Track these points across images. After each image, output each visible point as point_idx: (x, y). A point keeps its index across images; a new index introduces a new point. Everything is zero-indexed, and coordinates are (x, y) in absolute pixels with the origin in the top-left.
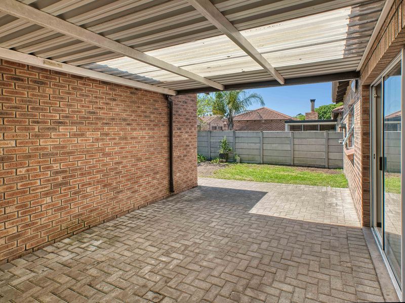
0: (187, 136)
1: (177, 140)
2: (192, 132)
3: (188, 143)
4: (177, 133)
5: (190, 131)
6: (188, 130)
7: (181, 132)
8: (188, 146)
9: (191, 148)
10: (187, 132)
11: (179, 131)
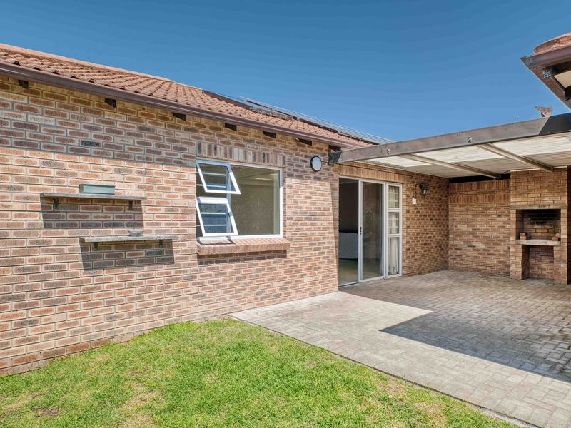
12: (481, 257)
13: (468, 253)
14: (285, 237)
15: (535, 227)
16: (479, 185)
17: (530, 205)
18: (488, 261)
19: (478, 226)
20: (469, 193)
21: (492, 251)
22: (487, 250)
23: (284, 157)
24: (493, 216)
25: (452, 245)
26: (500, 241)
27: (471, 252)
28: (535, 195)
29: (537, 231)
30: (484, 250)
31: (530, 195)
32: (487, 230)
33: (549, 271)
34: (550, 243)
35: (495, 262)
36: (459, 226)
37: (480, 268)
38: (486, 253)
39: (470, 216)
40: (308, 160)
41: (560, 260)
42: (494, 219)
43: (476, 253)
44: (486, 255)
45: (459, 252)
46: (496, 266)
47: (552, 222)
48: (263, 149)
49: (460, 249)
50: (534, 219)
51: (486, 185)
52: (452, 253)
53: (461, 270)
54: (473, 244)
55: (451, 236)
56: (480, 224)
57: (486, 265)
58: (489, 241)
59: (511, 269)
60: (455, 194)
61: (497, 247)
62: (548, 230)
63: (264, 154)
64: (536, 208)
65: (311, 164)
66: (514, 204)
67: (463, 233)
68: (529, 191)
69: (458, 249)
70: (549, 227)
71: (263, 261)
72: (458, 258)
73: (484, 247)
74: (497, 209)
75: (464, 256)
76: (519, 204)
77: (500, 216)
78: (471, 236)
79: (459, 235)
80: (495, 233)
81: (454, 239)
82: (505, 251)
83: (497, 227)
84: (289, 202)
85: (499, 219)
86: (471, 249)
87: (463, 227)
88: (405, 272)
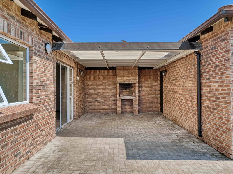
0: (216, 86)
1: (207, 90)
2: (222, 82)
3: (217, 95)
4: (207, 82)
5: (220, 80)
6: (217, 79)
7: (210, 82)
8: (218, 98)
9: (221, 102)
10: (216, 82)
11: (208, 81)
12: (101, 105)
13: (95, 104)
14: (32, 103)
15: (123, 91)
16: (100, 71)
17: (125, 82)
18: (104, 107)
19: (100, 91)
20: (95, 75)
21: (106, 102)
22: (104, 102)
23: (32, 38)
24: (106, 86)
25: (87, 101)
26: (109, 97)
27: (96, 104)
28: (127, 77)
29: (124, 92)
30: (102, 102)
31: (124, 77)
32: (104, 93)
33: (129, 109)
34: (132, 98)
35: (107, 107)
36: (91, 91)
37: (101, 110)
38: (103, 103)
39: (96, 86)
40: (44, 44)
41: (136, 104)
42: (106, 88)
43: (99, 104)
44: (103, 104)
45: (90, 104)
46: (107, 109)
47: (130, 89)
48: (21, 28)
49: (91, 102)
50: (123, 88)
51: (103, 71)
52: (87, 105)
53: (92, 113)
54: (97, 99)
55: (87, 96)
56: (100, 90)
57: (103, 109)
58: (105, 98)
59: (117, 110)
60: (89, 75)
61: (108, 100)
62: (128, 92)
63: (21, 32)
64: (127, 83)
65: (46, 48)
66: (118, 81)
67: (92, 94)
68: (124, 75)
69: (90, 102)
70: (128, 91)
71: (20, 126)
72: (90, 107)
73: (103, 101)
74: (108, 83)
75: (93, 105)
76: (120, 81)
77: (109, 86)
78: (96, 96)
79: (90, 95)
80: (107, 94)
81: (88, 98)
82: (111, 102)
83: (108, 91)
84: (35, 74)
85: (109, 88)
86: (97, 102)
87: (92, 92)
88: (75, 117)
